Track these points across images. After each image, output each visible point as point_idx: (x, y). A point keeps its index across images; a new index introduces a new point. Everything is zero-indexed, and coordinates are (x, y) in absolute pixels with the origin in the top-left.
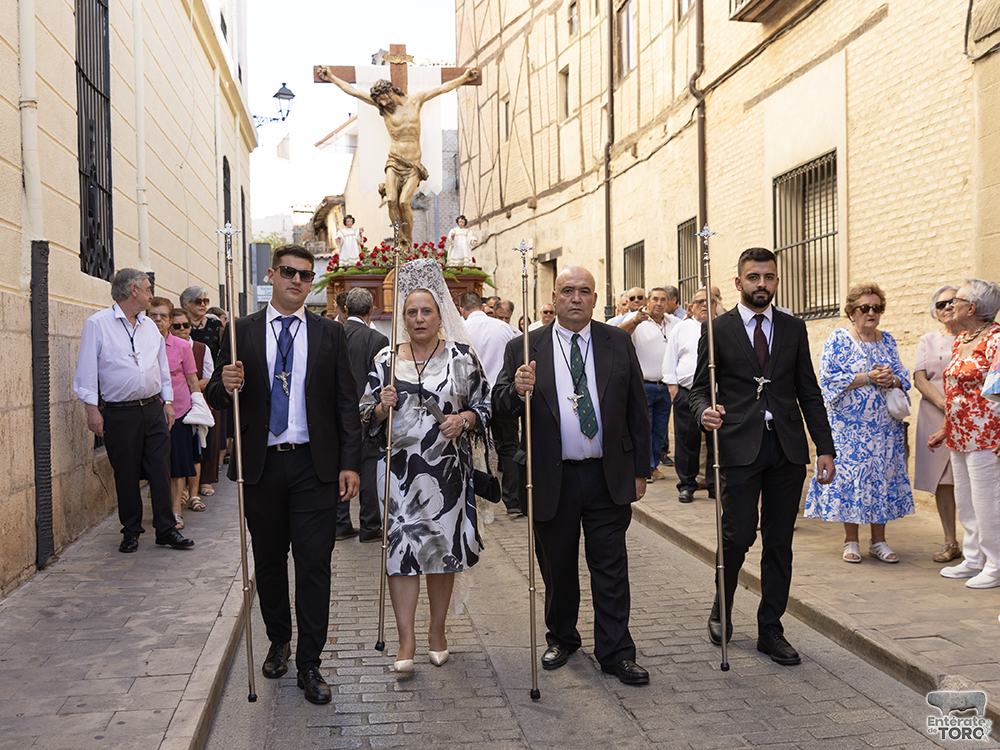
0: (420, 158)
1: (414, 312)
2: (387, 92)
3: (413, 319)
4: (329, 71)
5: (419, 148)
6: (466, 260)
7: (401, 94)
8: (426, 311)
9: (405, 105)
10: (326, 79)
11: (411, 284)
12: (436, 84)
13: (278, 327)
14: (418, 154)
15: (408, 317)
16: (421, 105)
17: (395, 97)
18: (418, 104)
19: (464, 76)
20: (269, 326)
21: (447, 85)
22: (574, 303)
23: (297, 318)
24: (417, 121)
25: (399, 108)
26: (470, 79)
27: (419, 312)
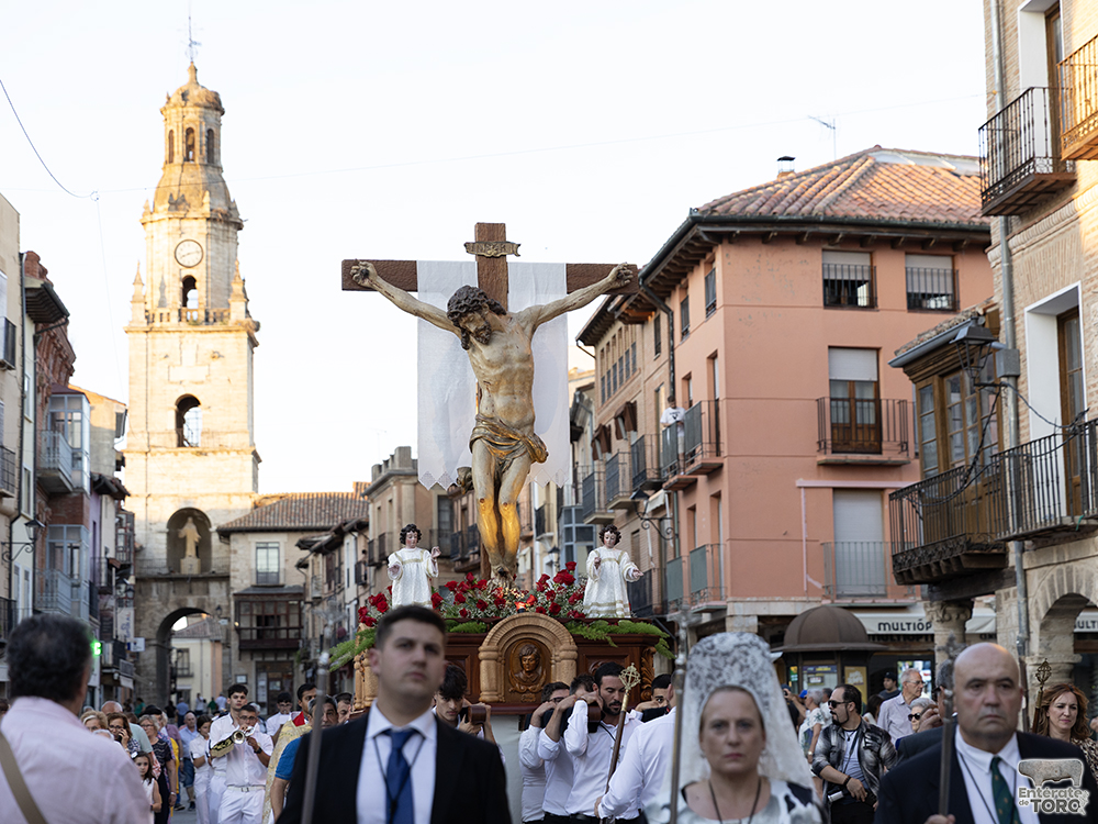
0: (532, 422)
1: (721, 725)
2: (479, 309)
3: (722, 739)
4: (371, 269)
5: (531, 405)
6: (618, 606)
7: (501, 312)
8: (743, 724)
9: (508, 330)
10: (366, 283)
11: (710, 676)
12: (557, 294)
13: (385, 746)
14: (529, 416)
15: (710, 733)
16: (534, 330)
17: (491, 316)
18: (529, 328)
19: (609, 278)
20: (369, 744)
21: (578, 294)
22: (988, 705)
23: (415, 732)
24: (528, 359)
25: (498, 336)
26: (617, 285)
27: (732, 725)
